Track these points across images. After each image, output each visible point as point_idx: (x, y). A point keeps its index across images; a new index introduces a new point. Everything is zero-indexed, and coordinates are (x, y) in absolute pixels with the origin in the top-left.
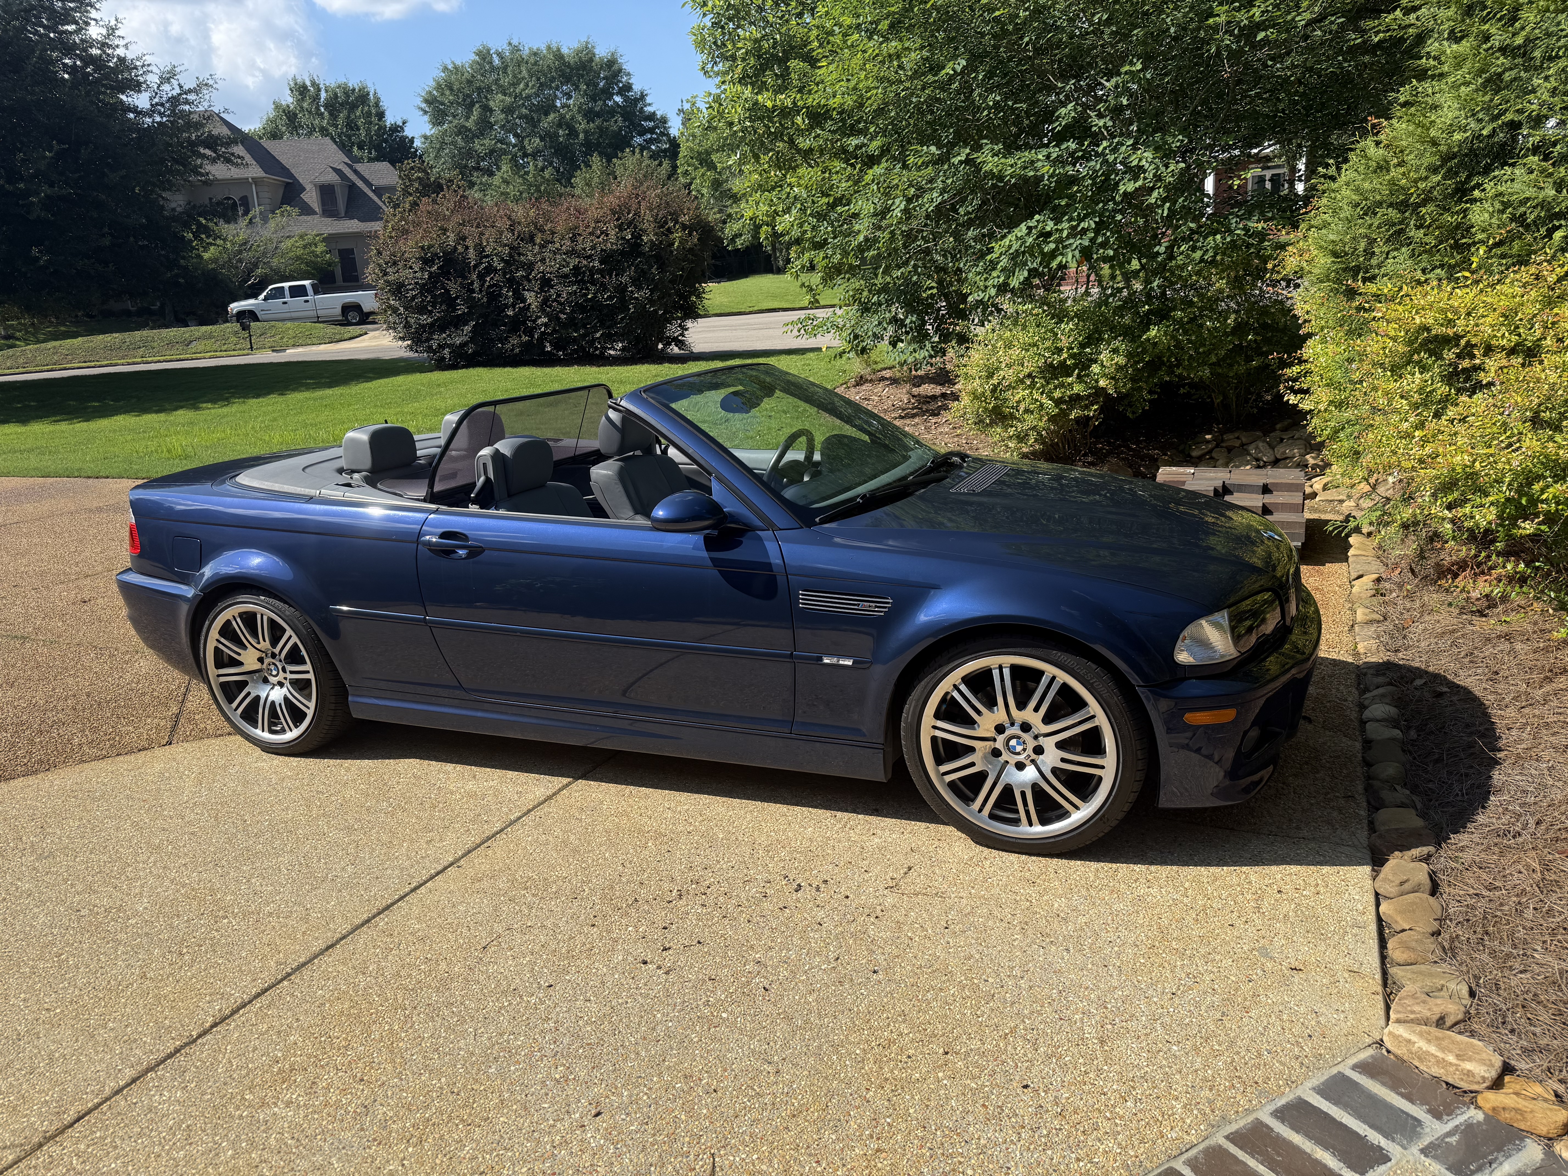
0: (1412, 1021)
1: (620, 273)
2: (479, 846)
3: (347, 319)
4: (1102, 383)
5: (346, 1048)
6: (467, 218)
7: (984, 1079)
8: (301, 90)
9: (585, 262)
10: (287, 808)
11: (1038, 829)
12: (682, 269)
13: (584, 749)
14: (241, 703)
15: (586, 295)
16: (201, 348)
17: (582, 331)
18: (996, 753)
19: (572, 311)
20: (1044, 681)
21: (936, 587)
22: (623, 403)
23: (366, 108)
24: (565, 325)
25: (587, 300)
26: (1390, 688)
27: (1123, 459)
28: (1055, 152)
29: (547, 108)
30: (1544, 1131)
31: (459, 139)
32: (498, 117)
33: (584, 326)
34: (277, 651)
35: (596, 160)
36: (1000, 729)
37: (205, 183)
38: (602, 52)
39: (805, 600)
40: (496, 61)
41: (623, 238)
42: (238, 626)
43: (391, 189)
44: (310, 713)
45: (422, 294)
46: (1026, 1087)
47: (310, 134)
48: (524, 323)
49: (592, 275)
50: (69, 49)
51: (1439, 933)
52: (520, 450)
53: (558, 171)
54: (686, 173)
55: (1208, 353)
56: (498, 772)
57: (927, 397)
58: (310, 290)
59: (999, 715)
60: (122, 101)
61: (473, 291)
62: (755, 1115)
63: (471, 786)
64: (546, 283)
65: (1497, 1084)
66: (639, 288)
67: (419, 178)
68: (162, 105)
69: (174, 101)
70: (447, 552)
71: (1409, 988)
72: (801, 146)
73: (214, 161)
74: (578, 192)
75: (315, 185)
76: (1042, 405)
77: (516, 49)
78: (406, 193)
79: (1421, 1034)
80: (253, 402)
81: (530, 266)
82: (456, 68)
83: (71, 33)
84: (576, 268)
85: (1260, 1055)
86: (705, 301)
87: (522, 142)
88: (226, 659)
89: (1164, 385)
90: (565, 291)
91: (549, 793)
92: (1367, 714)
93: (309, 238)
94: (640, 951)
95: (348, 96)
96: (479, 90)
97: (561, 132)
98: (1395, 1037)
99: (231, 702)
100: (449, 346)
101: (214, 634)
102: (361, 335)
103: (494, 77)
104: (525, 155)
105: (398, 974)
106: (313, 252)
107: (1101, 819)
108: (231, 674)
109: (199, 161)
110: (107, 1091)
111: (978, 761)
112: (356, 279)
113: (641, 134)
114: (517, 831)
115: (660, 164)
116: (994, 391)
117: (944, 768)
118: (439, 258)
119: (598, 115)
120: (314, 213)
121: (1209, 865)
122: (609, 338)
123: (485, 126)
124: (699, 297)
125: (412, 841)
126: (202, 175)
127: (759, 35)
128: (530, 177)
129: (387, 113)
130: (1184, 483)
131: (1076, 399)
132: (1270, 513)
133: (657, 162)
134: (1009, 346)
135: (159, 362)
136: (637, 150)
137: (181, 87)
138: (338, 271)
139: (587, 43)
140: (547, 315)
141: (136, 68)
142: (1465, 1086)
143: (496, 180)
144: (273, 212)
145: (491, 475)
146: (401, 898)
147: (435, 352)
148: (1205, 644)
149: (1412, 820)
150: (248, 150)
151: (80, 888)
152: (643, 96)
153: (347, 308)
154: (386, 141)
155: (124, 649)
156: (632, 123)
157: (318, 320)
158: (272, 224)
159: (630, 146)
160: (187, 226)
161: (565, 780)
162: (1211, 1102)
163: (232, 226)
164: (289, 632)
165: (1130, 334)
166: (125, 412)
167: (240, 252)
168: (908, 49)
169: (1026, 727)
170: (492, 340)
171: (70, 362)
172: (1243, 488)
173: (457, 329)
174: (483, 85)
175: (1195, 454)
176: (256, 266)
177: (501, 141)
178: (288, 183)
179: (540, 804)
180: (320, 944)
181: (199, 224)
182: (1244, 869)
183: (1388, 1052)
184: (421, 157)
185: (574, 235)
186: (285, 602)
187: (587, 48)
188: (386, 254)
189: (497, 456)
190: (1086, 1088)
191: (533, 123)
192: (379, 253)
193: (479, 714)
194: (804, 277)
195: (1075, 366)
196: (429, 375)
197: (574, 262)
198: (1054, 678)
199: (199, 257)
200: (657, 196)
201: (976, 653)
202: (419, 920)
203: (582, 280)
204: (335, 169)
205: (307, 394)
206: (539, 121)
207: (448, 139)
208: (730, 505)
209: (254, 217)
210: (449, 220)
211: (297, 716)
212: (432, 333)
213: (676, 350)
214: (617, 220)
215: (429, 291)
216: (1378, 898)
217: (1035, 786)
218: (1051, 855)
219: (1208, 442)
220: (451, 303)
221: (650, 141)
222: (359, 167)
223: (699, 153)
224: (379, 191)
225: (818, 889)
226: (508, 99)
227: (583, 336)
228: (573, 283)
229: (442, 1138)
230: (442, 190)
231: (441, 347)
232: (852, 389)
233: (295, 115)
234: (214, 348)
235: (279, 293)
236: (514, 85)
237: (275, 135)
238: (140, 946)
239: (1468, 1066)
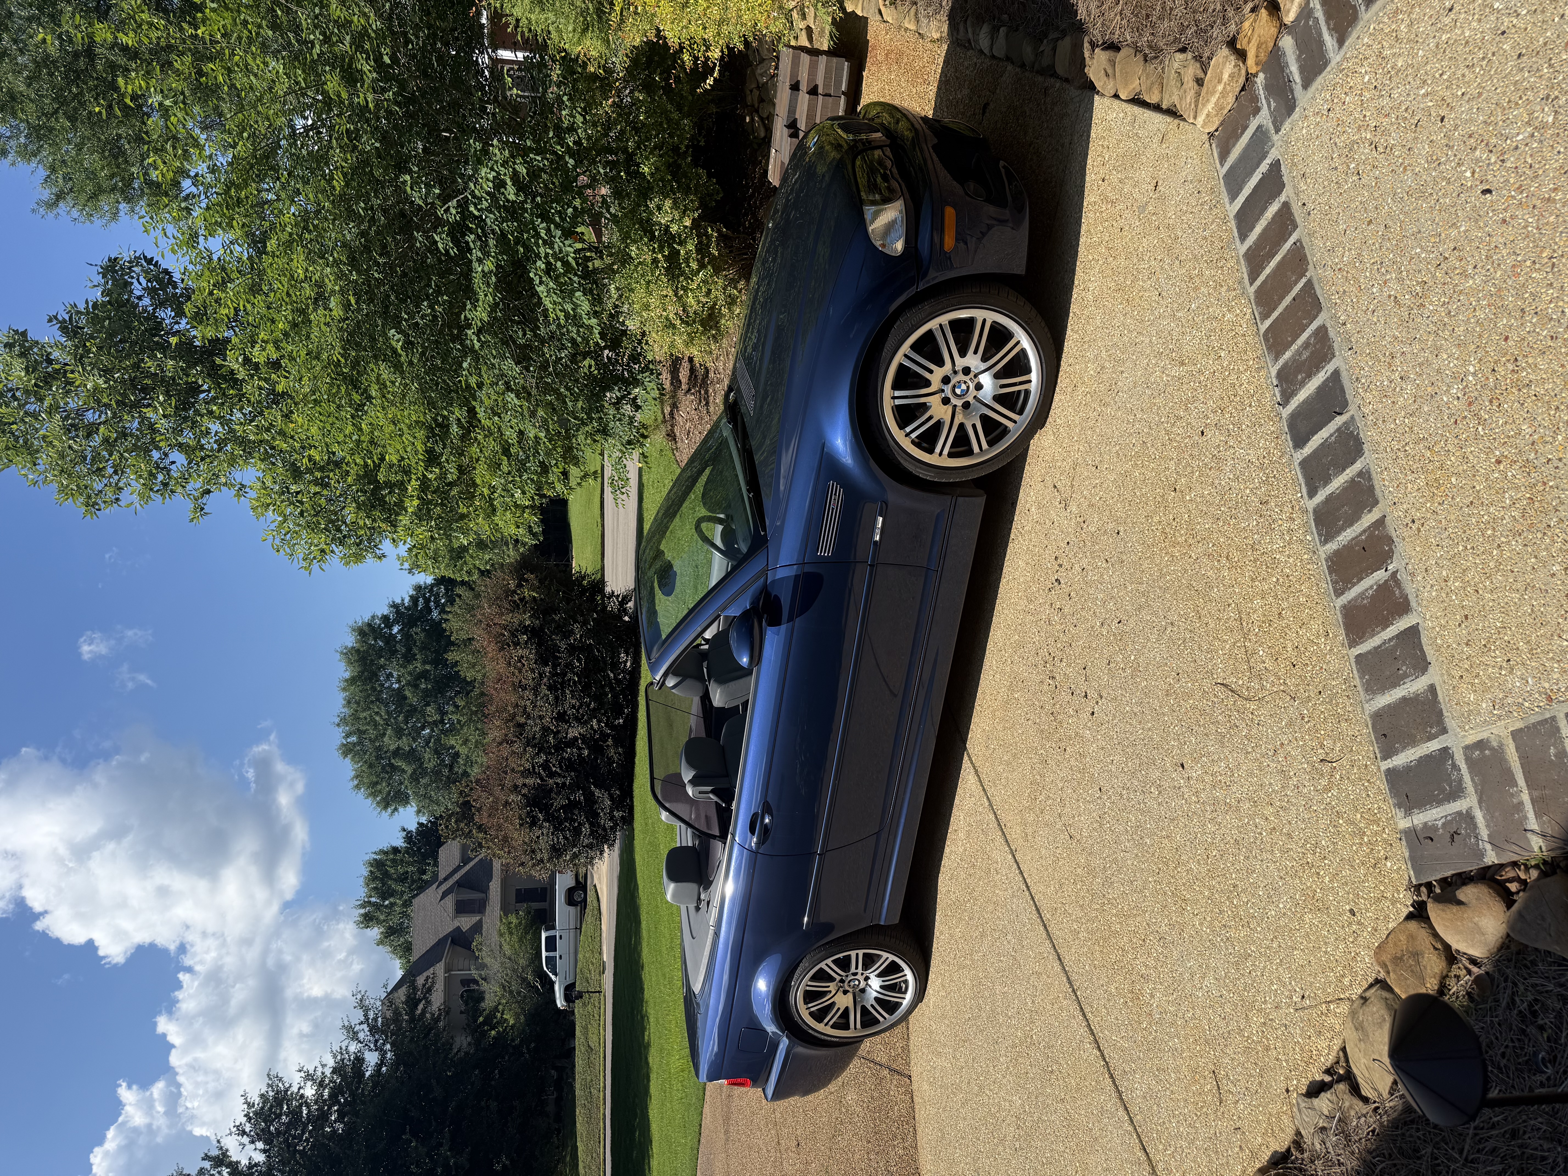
0: (1196, 106)
1: (557, 649)
2: (1003, 833)
3: (580, 902)
4: (688, 223)
5: (1123, 950)
6: (498, 782)
7: (1195, 463)
8: (368, 920)
9: (545, 680)
10: (964, 984)
11: (1035, 376)
12: (558, 591)
13: (939, 738)
14: (880, 1014)
15: (574, 682)
16: (595, 1038)
17: (607, 690)
18: (966, 405)
19: (589, 696)
20: (907, 363)
21: (824, 445)
22: (658, 678)
23: (389, 863)
24: (601, 703)
25: (580, 682)
26: (969, 22)
27: (761, 203)
28: (477, 253)
29: (399, 697)
30: (1274, 31)
31: (423, 781)
32: (404, 743)
33: (603, 687)
34: (838, 978)
35: (452, 656)
36: (946, 401)
37: (447, 1013)
38: (350, 640)
39: (825, 552)
40: (354, 739)
41: (526, 642)
42: (815, 1006)
43: (464, 848)
44: (892, 958)
45: (563, 830)
46: (1203, 433)
47: (408, 916)
48: (596, 741)
49: (557, 674)
50: (322, 1117)
51: (1145, 56)
52: (691, 763)
53: (459, 692)
54: (469, 573)
55: (669, 120)
56: (955, 811)
57: (690, 377)
58: (551, 933)
59: (934, 402)
60: (371, 1076)
61: (564, 784)
62: (1196, 647)
63: (961, 835)
64: (561, 717)
65: (1242, 55)
66: (572, 632)
67: (456, 822)
68: (376, 1041)
69: (373, 1029)
70: (766, 831)
71: (1175, 99)
72: (455, 477)
73: (429, 1003)
74: (479, 677)
75: (456, 917)
76: (703, 282)
77: (343, 721)
78: (469, 835)
79: (1204, 105)
80: (647, 994)
81: (545, 730)
82: (357, 777)
83: (309, 1111)
84: (550, 688)
85: (1205, 238)
86: (588, 572)
87: (429, 723)
88: (842, 1021)
89: (695, 163)
90: (570, 700)
91: (972, 771)
92: (986, 51)
93: (503, 929)
94: (1086, 716)
95: (376, 877)
96: (379, 758)
97: (423, 686)
98: (1205, 124)
99: (878, 1022)
100: (612, 811)
101: (820, 1027)
102: (596, 891)
103: (367, 743)
104: (442, 721)
105: (1081, 906)
106: (516, 926)
107: (1028, 324)
108: (855, 1019)
109: (428, 1015)
110: (1130, 1128)
111: (972, 422)
112: (544, 890)
113: (430, 611)
114: (996, 801)
115: (460, 596)
116: (687, 323)
117: (976, 449)
118: (532, 811)
119: (409, 650)
120: (480, 921)
121: (1079, 233)
122: (615, 665)
123: (412, 756)
124: (583, 578)
125: (995, 886)
126: (440, 1015)
127: (354, 505)
128: (463, 719)
129: (394, 845)
130: (782, 163)
131: (702, 249)
132: (816, 87)
133: (457, 599)
134: (647, 307)
135: (605, 1076)
136: (445, 616)
137: (362, 1023)
138: (536, 905)
139: (342, 653)
140: (590, 719)
141: (343, 1060)
142: (1242, 80)
143: (463, 751)
144: (477, 958)
145: (710, 788)
146: (1033, 898)
147: (616, 825)
148: (890, 227)
149: (1065, 44)
150: (420, 973)
151: (1001, 1148)
152: (394, 606)
153: (570, 901)
154: (419, 849)
155: (837, 1112)
156: (418, 619)
157: (578, 929)
158: (488, 960)
159: (440, 623)
160: (484, 1034)
161: (966, 758)
162: (1229, 290)
163: (487, 996)
164: (822, 965)
165: (645, 193)
166: (646, 1108)
167: (511, 992)
168: (378, 379)
169: (946, 380)
170: (610, 772)
171: (598, 1155)
172: (792, 109)
173: (596, 802)
174: (374, 754)
175: (762, 134)
176: (524, 980)
177: (427, 743)
178: (452, 941)
179: (980, 781)
180: (1056, 964)
181: (484, 1023)
182: (1085, 204)
183: (1216, 130)
184: (436, 818)
185: (520, 687)
186: (798, 965)
187: (346, 654)
188: (524, 858)
189: (694, 782)
190: (1209, 386)
191: (412, 711)
192: (522, 864)
193: (903, 821)
194: (573, 483)
195: (670, 246)
196: (636, 832)
197: (544, 690)
198: (906, 356)
199: (513, 1027)
200: (490, 607)
201: (879, 417)
202: (1048, 886)
203: (562, 684)
204: (442, 898)
205: (644, 944)
206: (411, 705)
207: (422, 791)
208: (745, 603)
209: (480, 975)
210: (497, 799)
211: (893, 968)
212: (599, 825)
213: (631, 604)
214: (509, 646)
215: (561, 824)
216: (1116, 96)
217: (996, 376)
218: (1058, 366)
219: (752, 120)
220: (572, 805)
221: (437, 603)
222: (442, 875)
223: (451, 558)
224: (465, 860)
225: (1060, 566)
226: (389, 732)
227: (612, 689)
228: (563, 693)
229: (1184, 885)
230: (469, 802)
231: (612, 818)
232: (679, 445)
233: (390, 928)
234: (596, 1026)
235: (551, 961)
236: (376, 725)
237: (407, 949)
238: (1043, 1103)
239: (1226, 76)
